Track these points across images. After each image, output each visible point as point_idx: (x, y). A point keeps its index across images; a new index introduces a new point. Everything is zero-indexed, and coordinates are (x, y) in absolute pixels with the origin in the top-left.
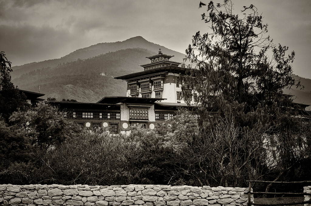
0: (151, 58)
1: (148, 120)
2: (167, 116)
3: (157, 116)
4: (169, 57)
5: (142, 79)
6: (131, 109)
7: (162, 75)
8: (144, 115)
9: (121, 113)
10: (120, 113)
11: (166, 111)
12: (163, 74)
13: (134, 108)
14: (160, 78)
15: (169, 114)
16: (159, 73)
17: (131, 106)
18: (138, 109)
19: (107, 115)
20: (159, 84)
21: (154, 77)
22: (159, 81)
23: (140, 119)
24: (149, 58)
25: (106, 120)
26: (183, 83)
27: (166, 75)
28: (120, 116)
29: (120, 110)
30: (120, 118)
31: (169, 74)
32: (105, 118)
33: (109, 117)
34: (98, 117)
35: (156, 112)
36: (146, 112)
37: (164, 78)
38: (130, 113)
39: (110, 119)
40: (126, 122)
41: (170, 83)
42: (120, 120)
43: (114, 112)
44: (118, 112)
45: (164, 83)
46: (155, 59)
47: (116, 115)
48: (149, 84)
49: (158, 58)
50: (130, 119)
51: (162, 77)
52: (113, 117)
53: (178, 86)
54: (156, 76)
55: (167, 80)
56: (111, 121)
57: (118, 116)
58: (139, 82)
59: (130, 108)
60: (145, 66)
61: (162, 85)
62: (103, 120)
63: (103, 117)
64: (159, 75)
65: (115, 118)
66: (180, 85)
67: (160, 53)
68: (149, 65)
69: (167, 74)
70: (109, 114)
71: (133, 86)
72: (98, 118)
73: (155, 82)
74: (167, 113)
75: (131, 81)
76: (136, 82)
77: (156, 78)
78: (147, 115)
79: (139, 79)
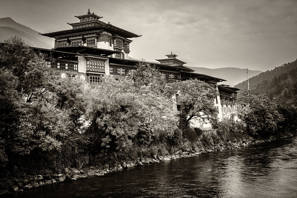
0: (80, 18)
1: (105, 73)
2: (120, 70)
3: (111, 70)
4: (99, 18)
5: (73, 36)
6: (88, 61)
7: (96, 33)
8: (101, 68)
9: (79, 64)
10: (77, 64)
11: (119, 65)
12: (98, 32)
13: (92, 59)
14: (95, 36)
15: (121, 69)
16: (94, 32)
17: (90, 57)
18: (95, 61)
19: (65, 65)
20: (93, 42)
21: (87, 34)
22: (93, 39)
23: (97, 72)
24: (78, 18)
25: (64, 71)
26: (115, 43)
27: (100, 34)
28: (77, 67)
29: (77, 60)
30: (78, 69)
31: (104, 33)
32: (63, 68)
33: (67, 68)
34: (56, 66)
35: (110, 66)
36: (103, 65)
37: (98, 37)
38: (87, 65)
39: (68, 70)
40: (83, 73)
41: (104, 42)
42: (78, 71)
43: (72, 62)
44: (75, 63)
45: (97, 41)
46: (84, 18)
47: (73, 66)
48: (81, 42)
49: (88, 18)
50: (87, 71)
51: (97, 36)
52: (71, 68)
53: (111, 45)
54: (90, 34)
55: (101, 38)
56: (69, 72)
57: (76, 67)
58: (69, 39)
59: (87, 59)
60: (74, 25)
61: (96, 43)
62: (61, 71)
63: (60, 67)
64: (93, 33)
65: (73, 70)
66: (112, 45)
67: (89, 13)
68: (79, 24)
69: (102, 33)
70: (67, 65)
71: (62, 43)
72: (56, 68)
73: (88, 40)
74: (120, 67)
75: (60, 38)
76: (66, 39)
77: (90, 36)
78: (103, 68)
79: (70, 37)
